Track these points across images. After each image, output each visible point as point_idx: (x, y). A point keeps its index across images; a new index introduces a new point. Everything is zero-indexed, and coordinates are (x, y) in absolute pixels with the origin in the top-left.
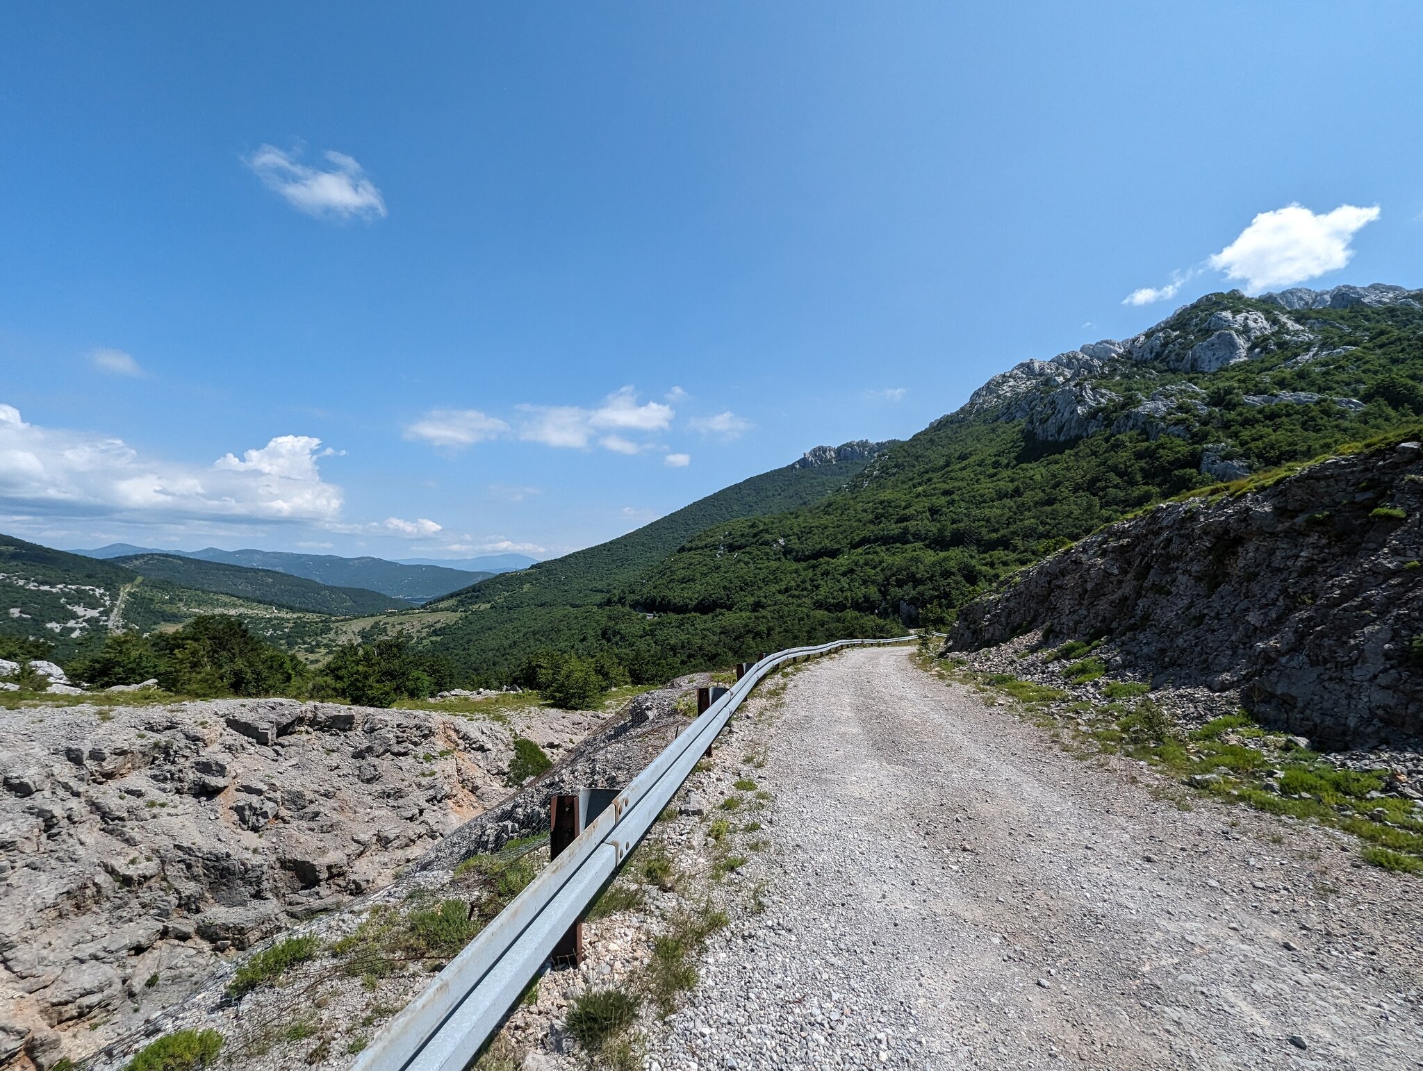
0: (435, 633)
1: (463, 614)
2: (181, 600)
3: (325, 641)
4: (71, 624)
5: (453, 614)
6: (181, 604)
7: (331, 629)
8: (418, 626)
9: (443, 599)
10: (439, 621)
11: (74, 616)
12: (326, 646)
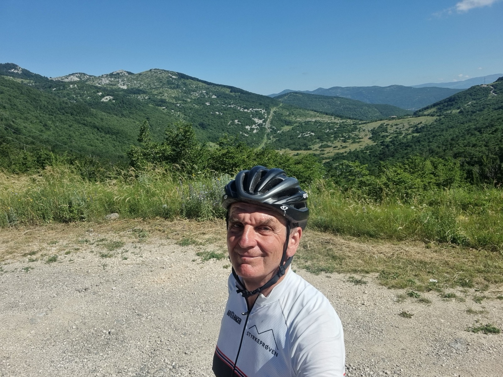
0: (417, 131)
1: (438, 118)
2: (293, 114)
3: (353, 136)
4: (254, 126)
5: (431, 118)
6: (293, 116)
7: (357, 129)
8: (407, 126)
9: (427, 108)
10: (421, 123)
11: (255, 123)
12: (353, 138)
